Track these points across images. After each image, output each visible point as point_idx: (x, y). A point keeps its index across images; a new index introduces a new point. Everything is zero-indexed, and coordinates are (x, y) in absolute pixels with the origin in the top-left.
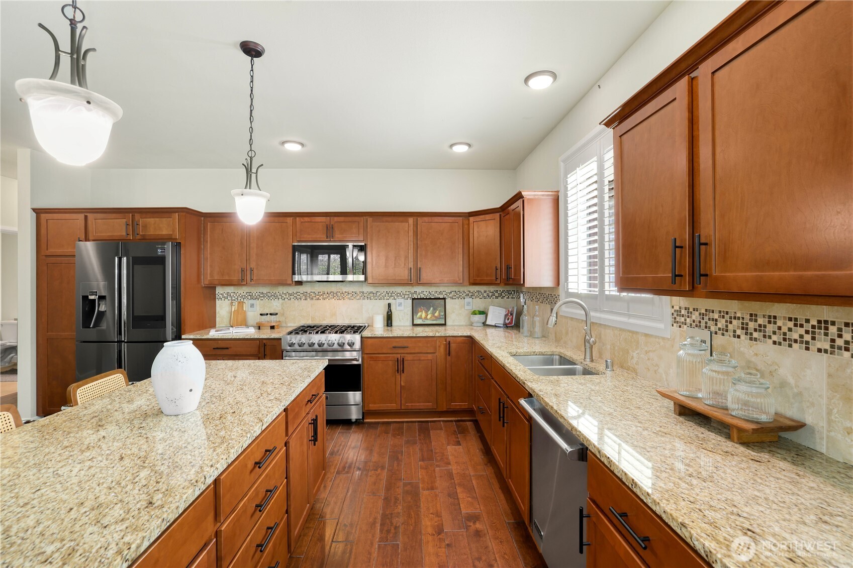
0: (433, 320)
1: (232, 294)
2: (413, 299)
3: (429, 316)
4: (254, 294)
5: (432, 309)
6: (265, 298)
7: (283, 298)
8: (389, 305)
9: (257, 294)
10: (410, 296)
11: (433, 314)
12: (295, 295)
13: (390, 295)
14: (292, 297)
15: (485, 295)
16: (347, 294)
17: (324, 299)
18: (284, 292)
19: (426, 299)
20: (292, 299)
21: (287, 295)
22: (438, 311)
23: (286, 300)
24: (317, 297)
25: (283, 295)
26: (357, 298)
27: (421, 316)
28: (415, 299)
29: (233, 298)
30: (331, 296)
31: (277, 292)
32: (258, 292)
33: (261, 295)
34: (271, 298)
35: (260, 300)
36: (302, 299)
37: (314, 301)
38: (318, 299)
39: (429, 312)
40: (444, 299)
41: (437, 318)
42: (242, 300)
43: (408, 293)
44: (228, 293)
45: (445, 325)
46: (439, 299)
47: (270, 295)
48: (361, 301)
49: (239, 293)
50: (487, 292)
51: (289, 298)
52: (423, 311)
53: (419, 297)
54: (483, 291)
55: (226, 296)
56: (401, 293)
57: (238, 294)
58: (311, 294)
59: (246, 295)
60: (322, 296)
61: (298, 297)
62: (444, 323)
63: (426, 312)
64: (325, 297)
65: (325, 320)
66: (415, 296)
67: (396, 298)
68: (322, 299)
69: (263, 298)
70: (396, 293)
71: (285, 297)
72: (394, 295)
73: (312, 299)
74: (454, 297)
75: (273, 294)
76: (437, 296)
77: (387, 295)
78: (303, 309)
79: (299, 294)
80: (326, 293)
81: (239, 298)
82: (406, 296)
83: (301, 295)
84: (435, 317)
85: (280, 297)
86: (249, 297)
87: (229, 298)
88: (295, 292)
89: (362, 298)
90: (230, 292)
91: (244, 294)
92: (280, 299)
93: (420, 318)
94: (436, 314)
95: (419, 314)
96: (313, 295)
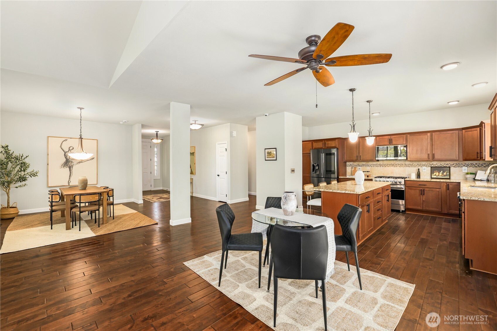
0: (443, 176)
2: (431, 167)
3: (440, 175)
5: (442, 171)
8: (419, 169)
9: (361, 165)
10: (430, 166)
11: (443, 173)
13: (419, 165)
14: (375, 166)
16: (398, 165)
19: (439, 167)
21: (373, 165)
24: (385, 166)
27: (436, 174)
28: (432, 167)
29: (352, 166)
30: (391, 166)
31: (369, 164)
33: (363, 165)
35: (362, 167)
36: (379, 167)
37: (384, 168)
39: (440, 173)
40: (450, 167)
42: (356, 167)
43: (429, 164)
46: (447, 167)
48: (405, 168)
50: (478, 164)
52: (437, 172)
53: (435, 166)
54: (475, 164)
56: (425, 164)
57: (354, 165)
61: (377, 166)
62: (449, 178)
63: (439, 173)
64: (388, 166)
67: (422, 166)
70: (422, 164)
73: (383, 167)
74: (456, 166)
75: (367, 165)
76: (445, 166)
77: (417, 165)
78: (379, 170)
79: (378, 164)
80: (389, 164)
82: (428, 166)
84: (444, 175)
85: (370, 166)
86: (358, 166)
88: (376, 164)
89: (405, 166)
90: (351, 164)
91: (356, 165)
93: (435, 175)
94: (445, 174)
95: (435, 174)
96: (383, 165)
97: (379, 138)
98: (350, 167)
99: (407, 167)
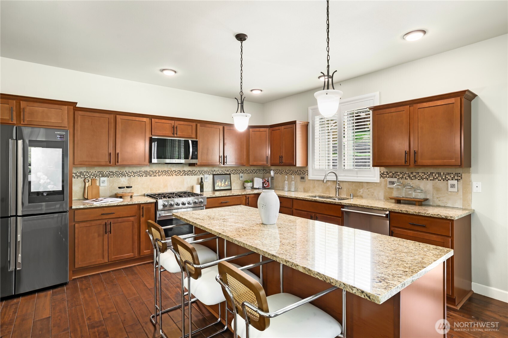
0: (225, 187)
1: (85, 173)
2: (214, 175)
3: (223, 185)
4: (105, 173)
5: (224, 180)
6: (115, 176)
7: (129, 176)
8: (202, 179)
9: (107, 173)
10: (212, 173)
11: (225, 183)
12: (138, 173)
14: (136, 174)
15: (249, 172)
16: (174, 172)
17: (159, 175)
18: (130, 171)
19: (220, 174)
20: (136, 176)
21: (132, 173)
22: (227, 182)
23: (131, 177)
24: (154, 174)
25: (129, 173)
26: (181, 174)
27: (219, 185)
29: (86, 177)
30: (164, 174)
31: (124, 171)
32: (108, 171)
33: (111, 174)
34: (119, 176)
35: (110, 177)
36: (144, 176)
38: (155, 176)
39: (223, 182)
40: (230, 174)
41: (227, 186)
42: (94, 177)
43: (210, 171)
44: (81, 173)
46: (227, 174)
47: (118, 173)
48: (183, 176)
49: (91, 172)
50: (250, 170)
51: (134, 176)
52: (220, 182)
53: (217, 173)
54: (248, 170)
55: (79, 174)
56: (207, 171)
57: (90, 173)
58: (150, 172)
59: (98, 174)
60: (157, 174)
61: (140, 174)
62: (230, 188)
63: (221, 182)
64: (160, 174)
65: (159, 190)
66: (214, 173)
67: (204, 174)
68: (158, 176)
69: (112, 176)
70: (204, 171)
71: (130, 174)
72: (203, 172)
73: (151, 176)
74: (234, 173)
75: (121, 173)
76: (226, 172)
77: (199, 172)
78: (144, 183)
79: (141, 172)
80: (161, 171)
81: (91, 177)
82: (209, 173)
83: (143, 173)
84: (226, 185)
85: (127, 175)
86: (101, 175)
87: (82, 177)
88: (138, 171)
89: (184, 174)
90: (83, 171)
91: (95, 173)
92: (127, 177)
93: (218, 186)
94: (226, 183)
95: (217, 184)
96: (151, 173)
97: (157, 120)
98: (80, 180)
99: (186, 175)
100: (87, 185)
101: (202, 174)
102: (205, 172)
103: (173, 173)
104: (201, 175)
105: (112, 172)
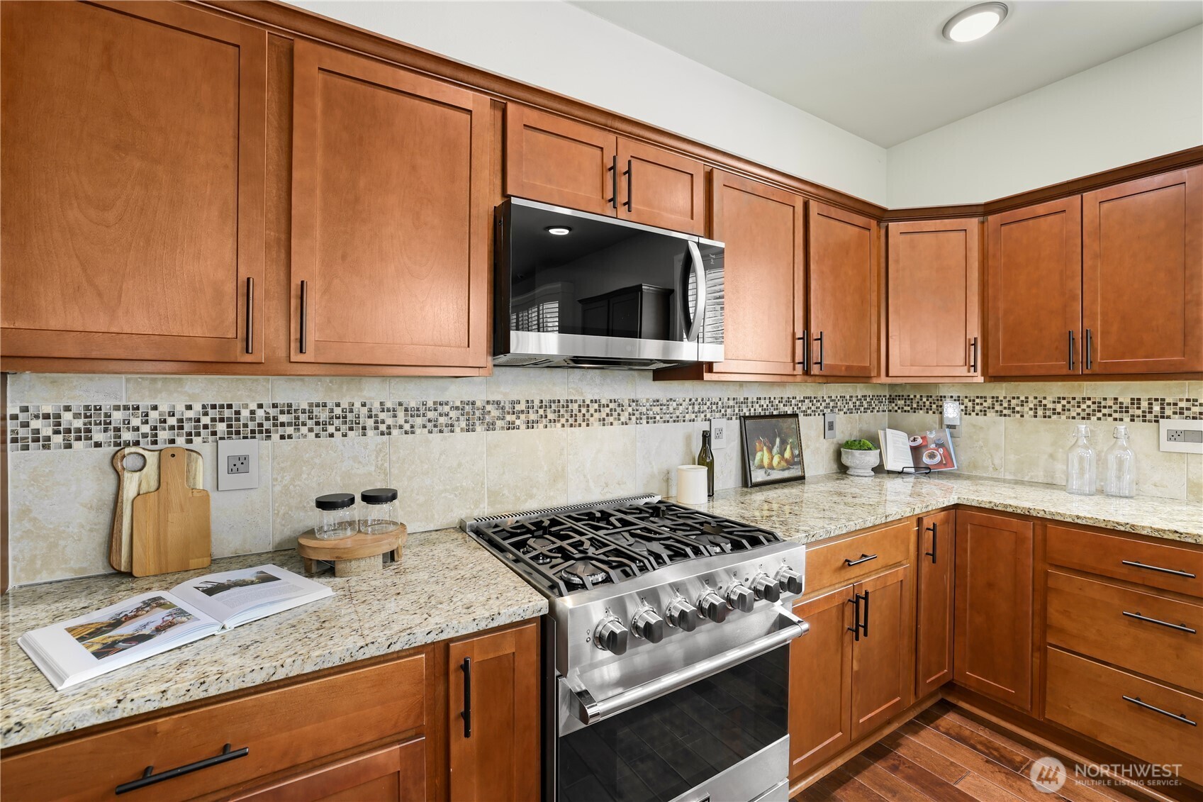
0: (783, 470)
1: (117, 416)
2: (743, 419)
3: (776, 461)
4: (245, 413)
5: (778, 440)
6: (304, 430)
7: (383, 427)
8: (706, 437)
9: (260, 413)
10: (737, 411)
11: (782, 453)
12: (431, 415)
13: (696, 408)
14: (419, 421)
15: (851, 405)
16: (596, 406)
17: (530, 425)
18: (389, 405)
19: (766, 416)
20: (418, 431)
21: (401, 414)
22: (788, 447)
23: (395, 432)
24: (509, 418)
25: (382, 416)
26: (623, 419)
27: (762, 460)
28: (745, 417)
29: (127, 436)
30: (551, 416)
31: (357, 405)
32: (267, 402)
33: (283, 418)
34: (331, 429)
35: (275, 437)
36: (457, 429)
37: (499, 435)
38: (511, 426)
39: (775, 450)
40: (795, 415)
41: (789, 465)
42: (181, 441)
43: (731, 403)
44: (89, 412)
45: (802, 478)
46: (786, 416)
47: (324, 416)
48: (632, 427)
49: (164, 408)
50: (854, 400)
51: (407, 427)
52: (765, 448)
53: (753, 413)
54: (848, 398)
55: (79, 423)
56: (720, 403)
57: (154, 415)
58: (489, 408)
59: (206, 420)
60: (523, 417)
61: (442, 420)
62: (800, 473)
63: (770, 450)
64: (533, 416)
65: (531, 496)
66: (745, 410)
67: (708, 416)
68: (523, 427)
69: (290, 430)
70: (708, 403)
71: (390, 421)
72: (705, 407)
73: (491, 427)
74: (809, 412)
75: (338, 411)
76: (782, 409)
77: (690, 407)
78: (460, 465)
79: (446, 409)
80: (537, 403)
81: (163, 435)
82: (729, 411)
83: (453, 414)
84: (787, 461)
85: (370, 423)
86: (221, 427)
87: (98, 436)
88: (430, 404)
89: (634, 418)
90: (107, 404)
91: (190, 414)
92: (370, 433)
93: (761, 467)
94: (787, 455)
95: (759, 455)
96: (495, 413)
98: (88, 458)
99: (644, 421)
100: (130, 490)
101: (702, 415)
102: (714, 407)
103: (592, 411)
104: (699, 419)
105: (288, 409)
